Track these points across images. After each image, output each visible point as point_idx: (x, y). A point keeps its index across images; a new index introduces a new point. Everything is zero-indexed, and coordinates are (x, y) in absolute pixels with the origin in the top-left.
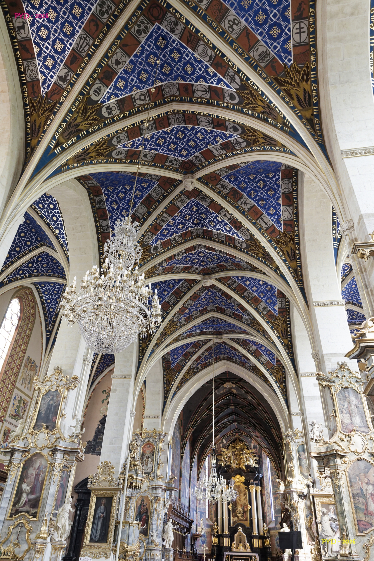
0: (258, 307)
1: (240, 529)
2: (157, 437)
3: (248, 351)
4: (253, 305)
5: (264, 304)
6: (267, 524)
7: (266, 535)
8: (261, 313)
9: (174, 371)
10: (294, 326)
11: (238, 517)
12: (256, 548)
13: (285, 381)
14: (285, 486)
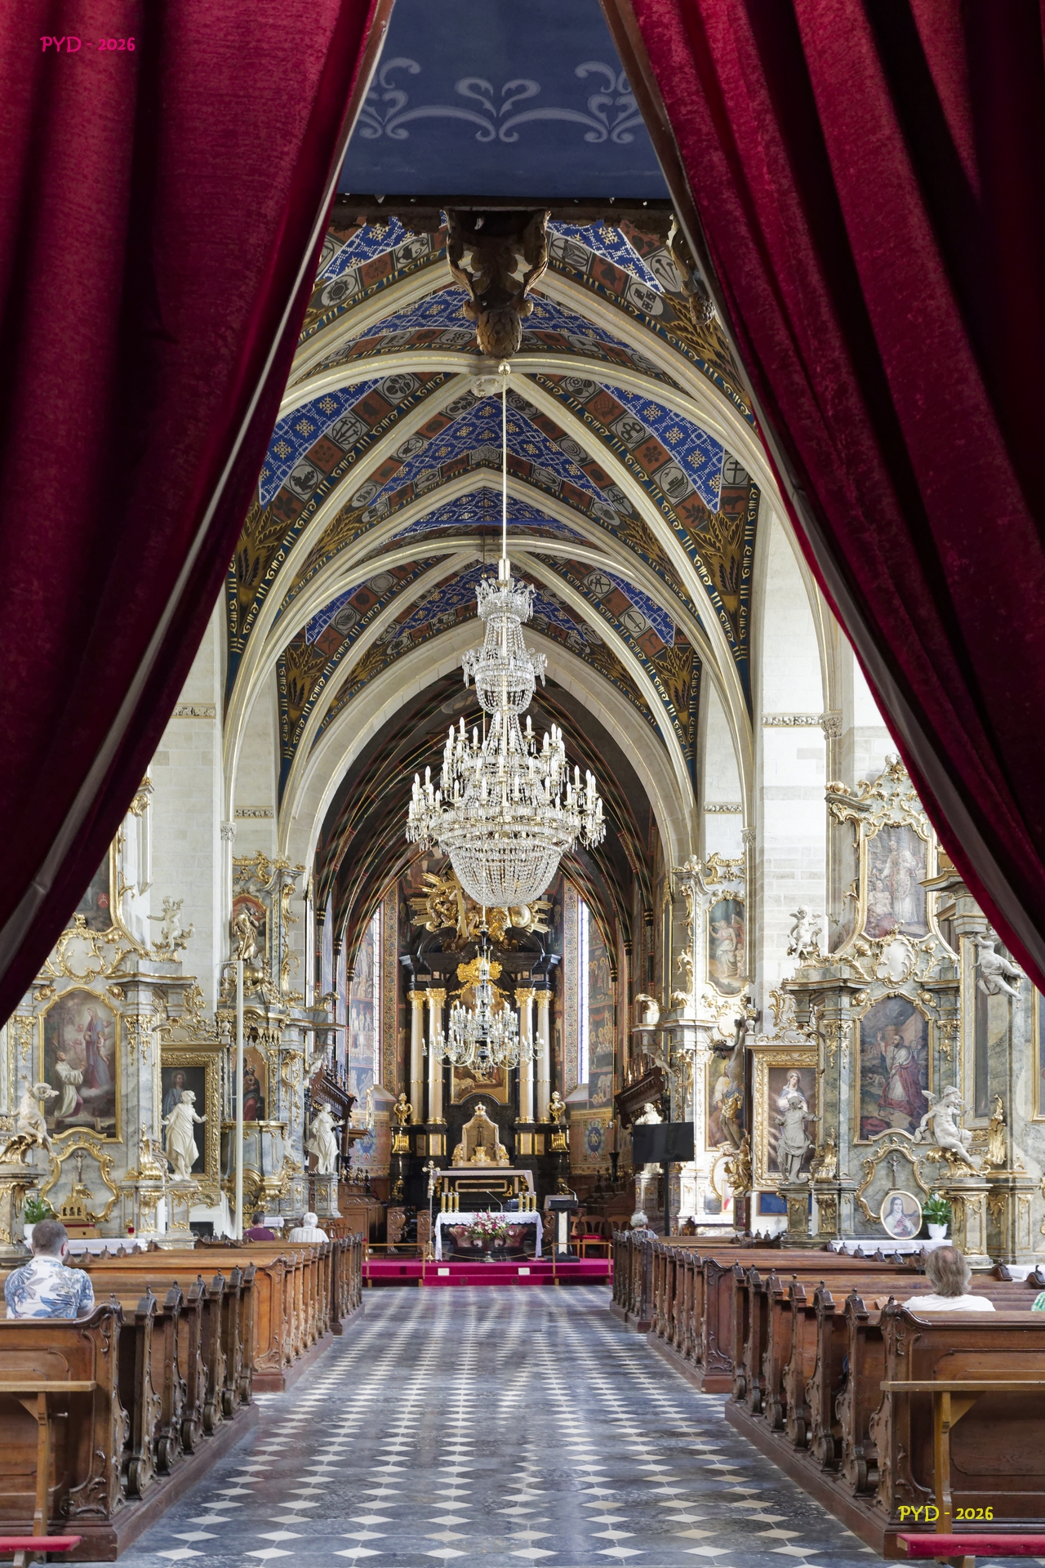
0: (656, 478)
1: (481, 1110)
2: (272, 880)
3: (585, 595)
4: (637, 468)
5: (676, 470)
6: (562, 1094)
7: (556, 1122)
8: (663, 499)
9: (319, 656)
10: (764, 557)
11: (473, 1078)
12: (526, 1157)
13: (696, 698)
14: (662, 1010)
